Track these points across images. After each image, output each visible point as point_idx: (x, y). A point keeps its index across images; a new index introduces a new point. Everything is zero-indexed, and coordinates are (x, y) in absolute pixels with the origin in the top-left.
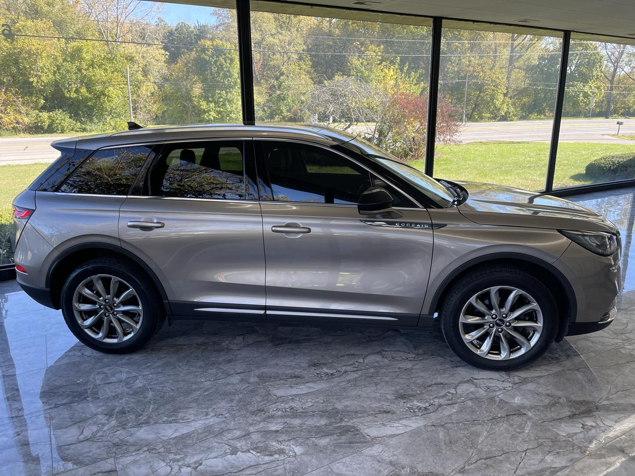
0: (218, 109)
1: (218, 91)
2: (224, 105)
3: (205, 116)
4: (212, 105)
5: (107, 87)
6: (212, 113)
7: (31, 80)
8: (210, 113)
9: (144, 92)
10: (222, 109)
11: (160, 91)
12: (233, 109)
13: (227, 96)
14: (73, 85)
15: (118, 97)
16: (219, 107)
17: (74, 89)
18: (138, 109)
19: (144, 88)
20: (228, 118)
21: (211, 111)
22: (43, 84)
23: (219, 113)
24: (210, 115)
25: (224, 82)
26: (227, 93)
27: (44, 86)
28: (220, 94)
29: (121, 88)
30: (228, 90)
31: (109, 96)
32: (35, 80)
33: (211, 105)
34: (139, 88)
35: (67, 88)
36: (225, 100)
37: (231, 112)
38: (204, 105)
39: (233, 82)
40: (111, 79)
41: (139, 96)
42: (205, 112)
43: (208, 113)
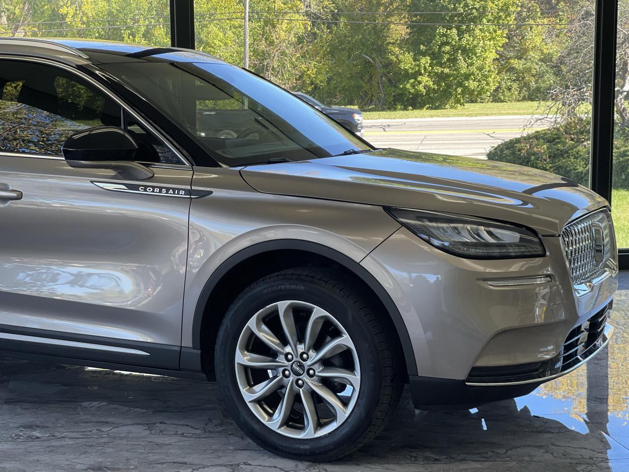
0: (438, 69)
1: (442, 30)
2: (453, 61)
3: (408, 86)
4: (425, 61)
5: (206, 26)
6: (425, 79)
7: (63, 11)
8: (419, 79)
9: (283, 34)
10: (447, 70)
11: (330, 32)
12: (473, 69)
13: (460, 39)
14: (141, 21)
15: (226, 44)
16: (441, 65)
17: (143, 29)
18: (267, 70)
19: (284, 26)
20: (459, 90)
21: (421, 74)
22: (85, 19)
23: (441, 77)
24: (420, 83)
25: (455, 9)
26: (461, 33)
27: (88, 24)
28: (444, 35)
29: (235, 27)
30: (464, 27)
31: (207, 44)
32: (72, 12)
33: (423, 61)
34: (274, 27)
35: (129, 28)
36: (455, 49)
37: (467, 77)
38: (407, 61)
39: (477, 10)
40: (216, 9)
41: (271, 43)
42: (407, 76)
43: (416, 79)
